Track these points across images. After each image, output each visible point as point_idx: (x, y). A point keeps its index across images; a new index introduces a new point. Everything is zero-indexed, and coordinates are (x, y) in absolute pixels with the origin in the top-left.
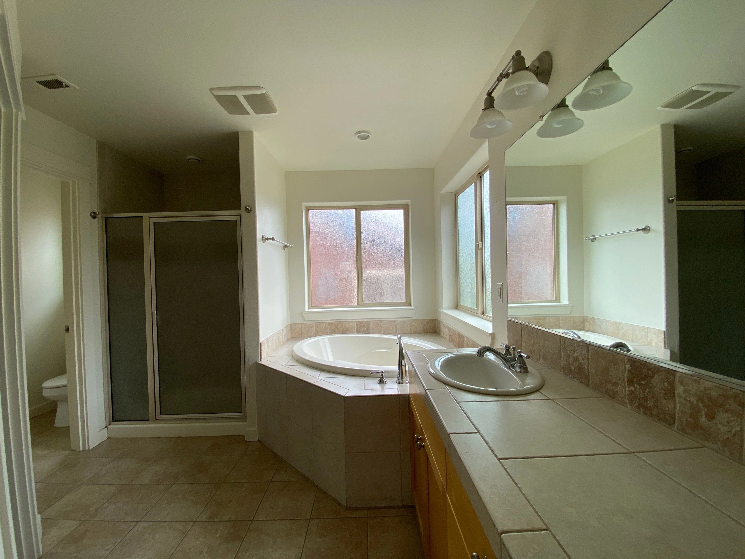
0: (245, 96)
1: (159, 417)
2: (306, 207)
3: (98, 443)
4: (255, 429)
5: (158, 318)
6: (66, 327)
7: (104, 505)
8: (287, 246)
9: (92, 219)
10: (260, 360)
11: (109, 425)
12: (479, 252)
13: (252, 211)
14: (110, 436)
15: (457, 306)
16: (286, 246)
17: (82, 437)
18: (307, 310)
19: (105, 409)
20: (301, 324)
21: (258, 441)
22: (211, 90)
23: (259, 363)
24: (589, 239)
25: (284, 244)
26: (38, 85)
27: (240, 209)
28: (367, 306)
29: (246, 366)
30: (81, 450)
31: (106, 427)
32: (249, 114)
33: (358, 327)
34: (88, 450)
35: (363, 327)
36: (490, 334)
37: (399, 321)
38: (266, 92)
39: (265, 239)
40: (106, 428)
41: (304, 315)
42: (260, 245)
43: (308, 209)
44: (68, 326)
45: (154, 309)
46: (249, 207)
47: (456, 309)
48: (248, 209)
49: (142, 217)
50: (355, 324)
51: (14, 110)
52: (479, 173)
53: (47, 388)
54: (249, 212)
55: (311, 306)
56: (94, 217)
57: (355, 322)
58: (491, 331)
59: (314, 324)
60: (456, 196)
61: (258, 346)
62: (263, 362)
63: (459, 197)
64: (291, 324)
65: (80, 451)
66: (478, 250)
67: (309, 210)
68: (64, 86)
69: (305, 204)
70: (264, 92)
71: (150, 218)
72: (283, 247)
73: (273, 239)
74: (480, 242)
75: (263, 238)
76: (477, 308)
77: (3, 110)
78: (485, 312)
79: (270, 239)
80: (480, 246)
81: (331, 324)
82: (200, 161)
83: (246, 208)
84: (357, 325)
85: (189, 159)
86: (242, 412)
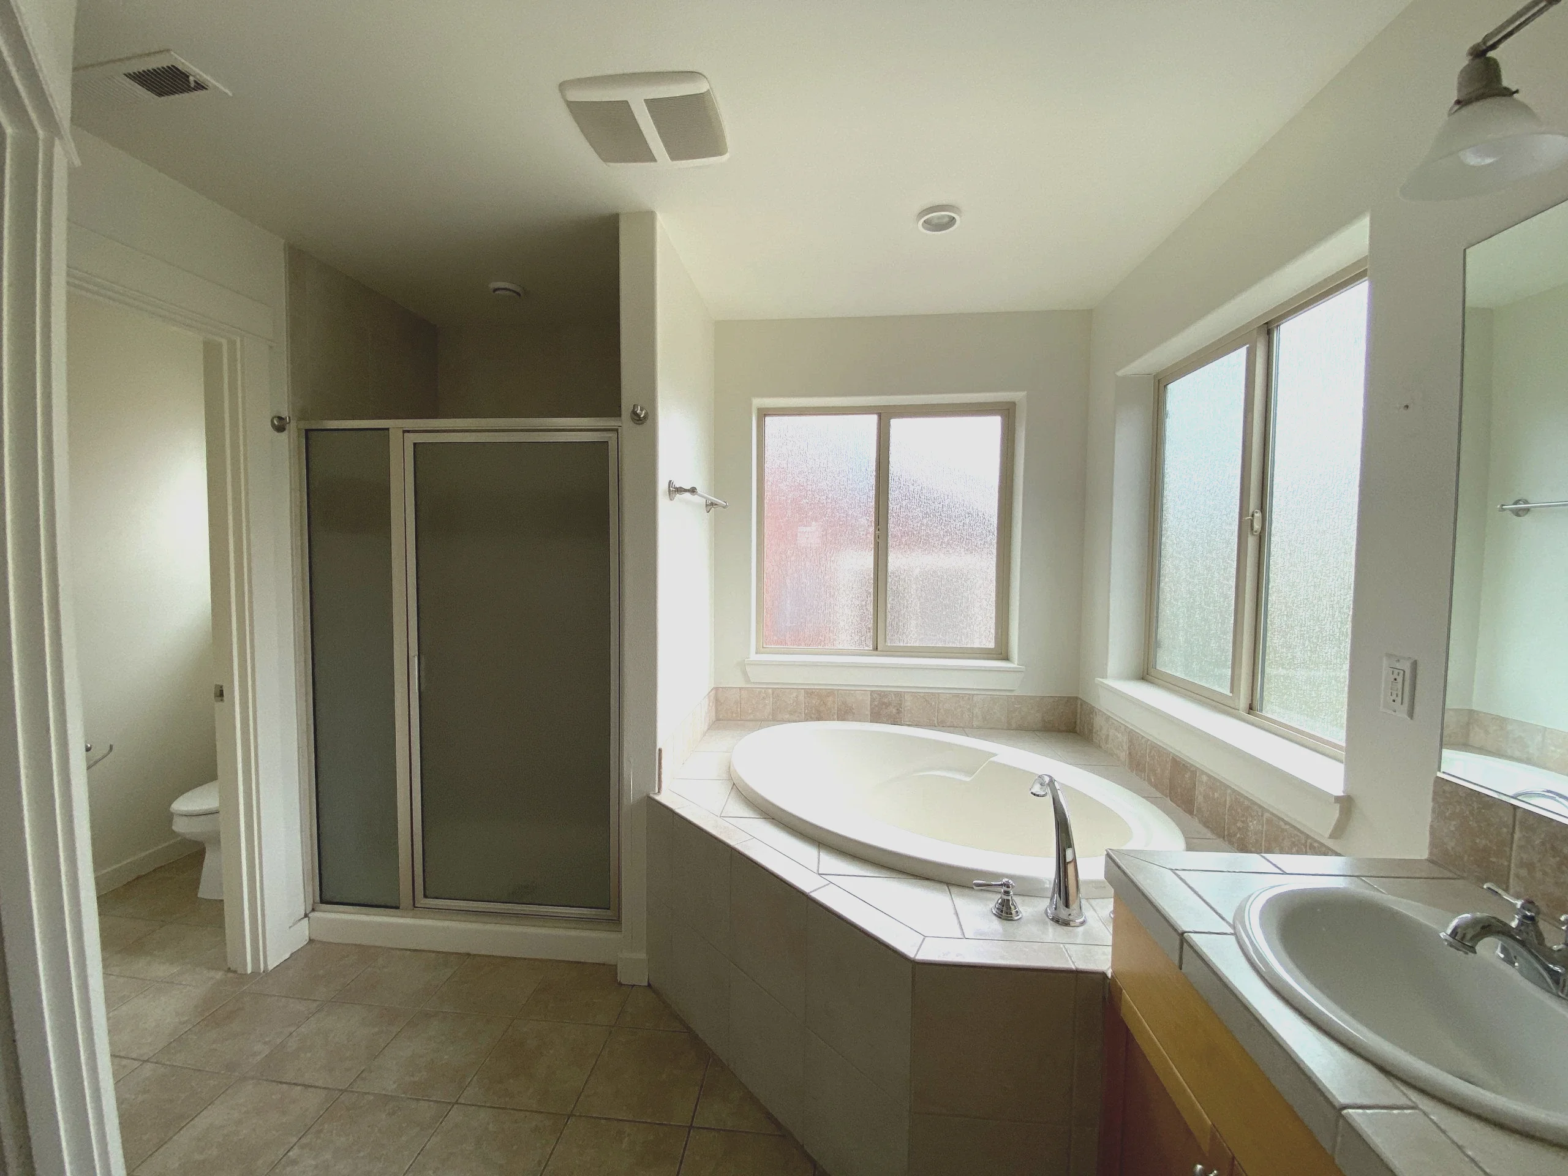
0: (651, 104)
1: (422, 902)
2: (758, 409)
3: (287, 956)
4: (643, 956)
5: (423, 674)
6: (216, 686)
7: (291, 1153)
8: (716, 505)
9: (276, 433)
10: (657, 791)
11: (313, 910)
12: (1251, 542)
13: (648, 421)
14: (313, 937)
15: (1146, 673)
16: (712, 504)
17: (251, 940)
18: (754, 657)
19: (303, 874)
20: (740, 688)
21: (649, 985)
22: (563, 86)
23: (654, 800)
24: (1511, 510)
25: (709, 499)
26: (130, 84)
27: (620, 416)
28: (899, 654)
29: (625, 801)
30: (249, 971)
31: (306, 916)
32: (654, 160)
33: (876, 706)
34: (264, 972)
35: (888, 705)
36: (1338, 799)
37: (980, 697)
38: (708, 87)
39: (675, 490)
40: (307, 919)
41: (748, 669)
42: (665, 506)
43: (763, 413)
44: (221, 687)
45: (414, 651)
46: (641, 410)
47: (1143, 679)
48: (638, 415)
49: (388, 429)
50: (869, 696)
51: (41, 133)
52: (1267, 323)
53: (182, 815)
54: (640, 422)
55: (763, 647)
56: (280, 429)
57: (869, 693)
58: (1337, 789)
59: (770, 691)
60: (1160, 383)
61: (653, 758)
62: (665, 798)
63: (1169, 386)
64: (716, 689)
65: (246, 974)
66: (1249, 533)
67: (765, 415)
68: (192, 85)
69: (758, 402)
70: (701, 87)
71: (404, 432)
72: (707, 505)
73: (693, 491)
74: (1257, 512)
75: (669, 487)
76: (1232, 692)
77: (9, 131)
78: (1257, 704)
79: (686, 491)
80: (1257, 526)
81: (810, 693)
82: (518, 294)
83: (634, 413)
84: (873, 700)
85: (495, 290)
86: (609, 909)
